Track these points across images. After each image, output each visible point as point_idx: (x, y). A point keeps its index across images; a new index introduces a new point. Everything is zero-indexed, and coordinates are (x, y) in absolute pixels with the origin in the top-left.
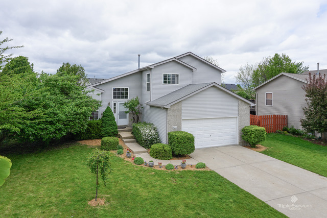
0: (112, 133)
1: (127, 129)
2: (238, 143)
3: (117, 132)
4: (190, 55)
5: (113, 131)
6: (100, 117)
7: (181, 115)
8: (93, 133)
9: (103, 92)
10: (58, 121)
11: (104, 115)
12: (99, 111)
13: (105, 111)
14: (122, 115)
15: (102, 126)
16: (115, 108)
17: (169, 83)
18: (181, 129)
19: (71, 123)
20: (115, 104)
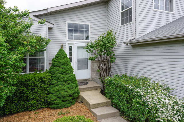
0: (70, 96)
1: (90, 85)
3: (78, 93)
5: (71, 92)
6: (47, 66)
8: (33, 99)
9: (51, 26)
11: (55, 64)
12: (45, 57)
13: (57, 57)
14: (82, 64)
15: (51, 84)
16: (70, 54)
17: (161, 8)
20: (70, 49)
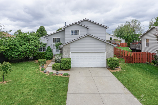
2: (105, 67)
4: (86, 20)
7: (70, 50)
10: (19, 51)
14: (57, 50)
16: (54, 47)
17: (74, 34)
18: (70, 57)
19: (26, 52)
